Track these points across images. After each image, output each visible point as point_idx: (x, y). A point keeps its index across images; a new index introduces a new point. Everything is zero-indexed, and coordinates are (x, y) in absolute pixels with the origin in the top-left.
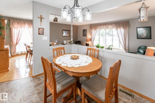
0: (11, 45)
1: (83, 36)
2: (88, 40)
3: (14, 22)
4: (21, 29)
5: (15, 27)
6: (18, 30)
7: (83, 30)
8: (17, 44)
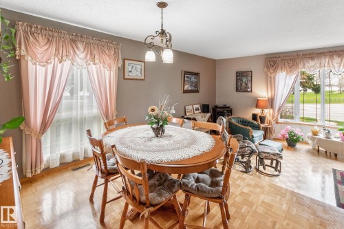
0: (21, 131)
1: (237, 90)
2: (261, 104)
3: (32, 34)
4: (60, 66)
5: (39, 56)
6: (50, 67)
7: (237, 73)
8: (45, 126)
